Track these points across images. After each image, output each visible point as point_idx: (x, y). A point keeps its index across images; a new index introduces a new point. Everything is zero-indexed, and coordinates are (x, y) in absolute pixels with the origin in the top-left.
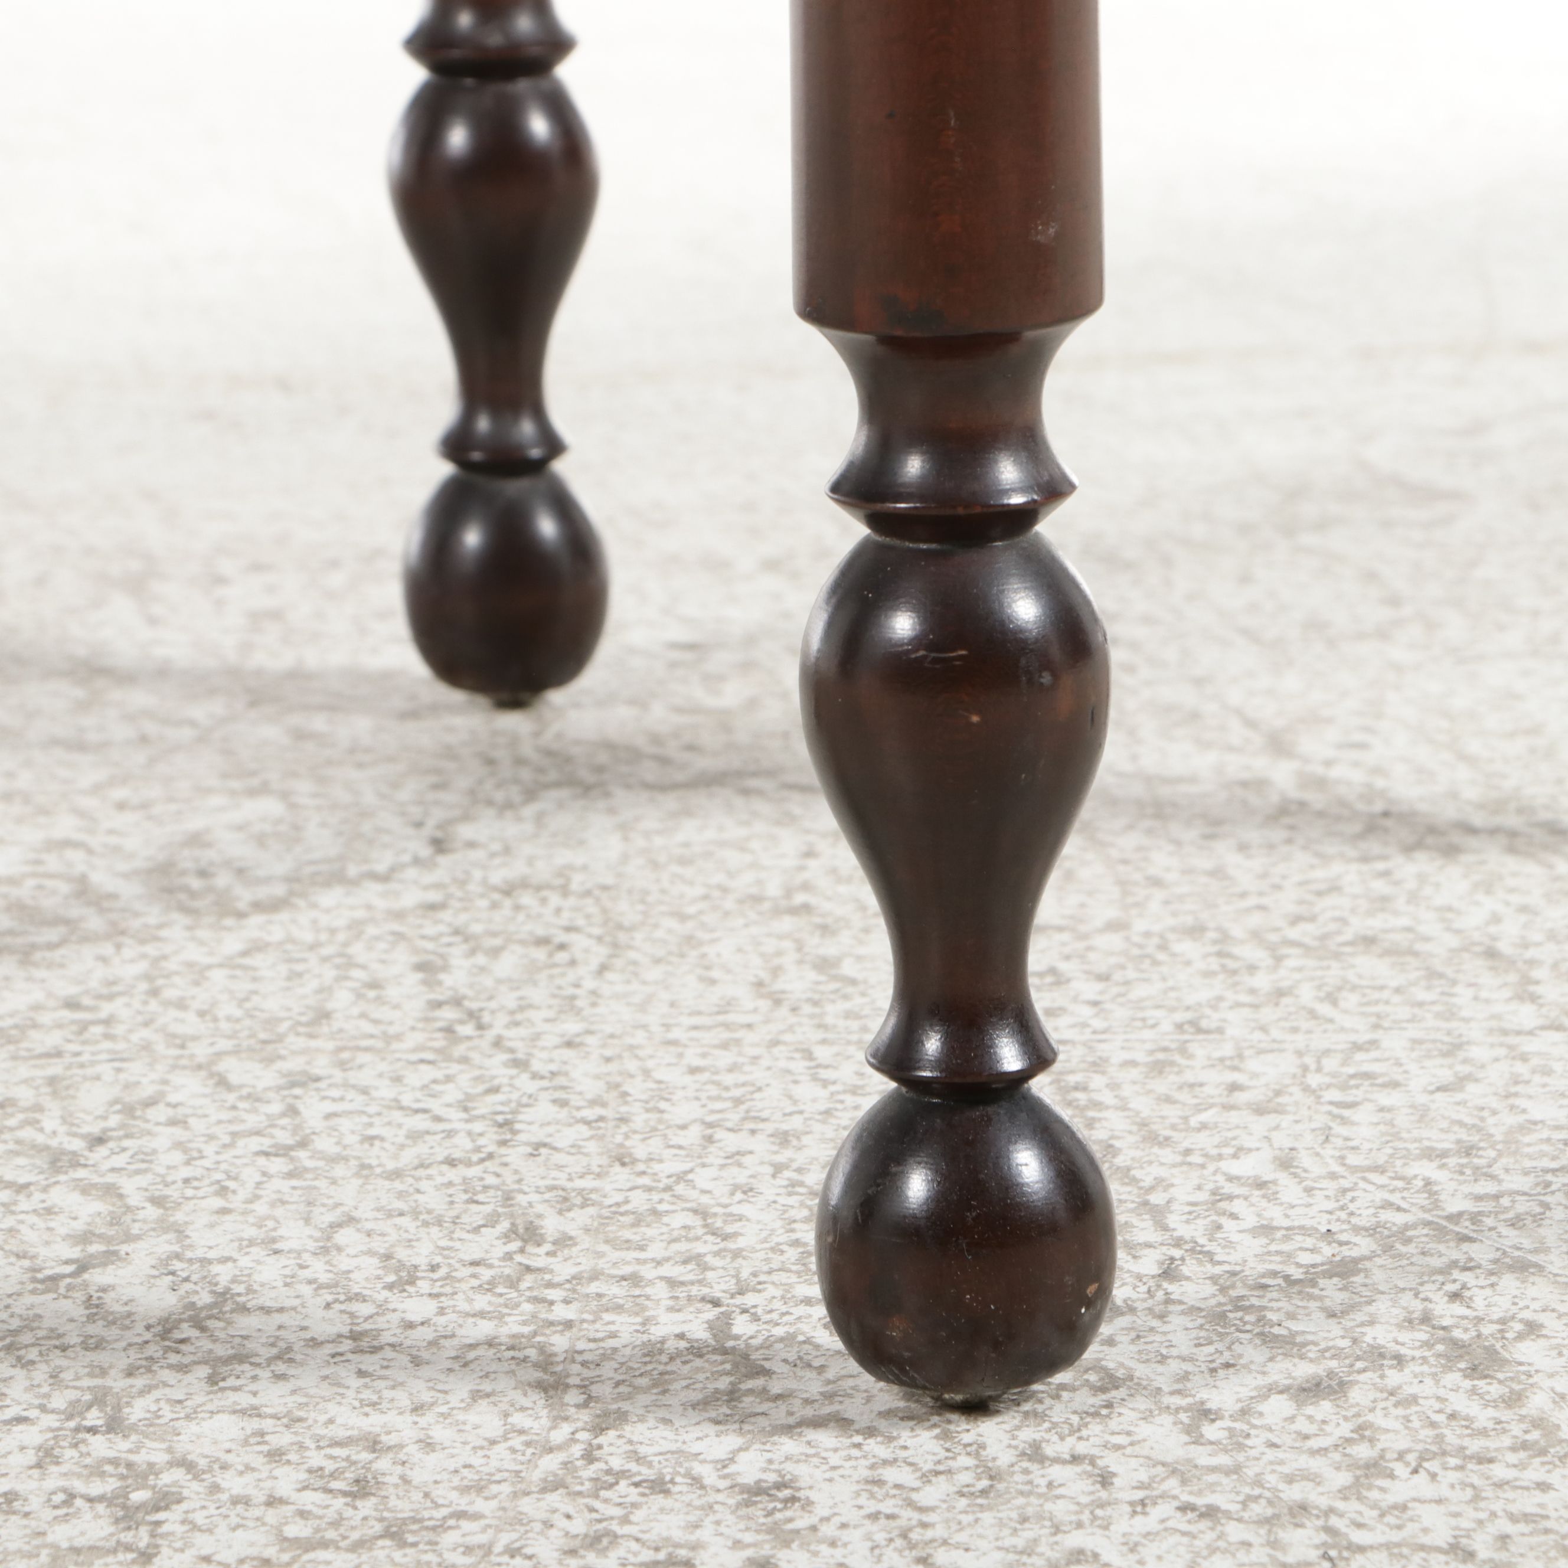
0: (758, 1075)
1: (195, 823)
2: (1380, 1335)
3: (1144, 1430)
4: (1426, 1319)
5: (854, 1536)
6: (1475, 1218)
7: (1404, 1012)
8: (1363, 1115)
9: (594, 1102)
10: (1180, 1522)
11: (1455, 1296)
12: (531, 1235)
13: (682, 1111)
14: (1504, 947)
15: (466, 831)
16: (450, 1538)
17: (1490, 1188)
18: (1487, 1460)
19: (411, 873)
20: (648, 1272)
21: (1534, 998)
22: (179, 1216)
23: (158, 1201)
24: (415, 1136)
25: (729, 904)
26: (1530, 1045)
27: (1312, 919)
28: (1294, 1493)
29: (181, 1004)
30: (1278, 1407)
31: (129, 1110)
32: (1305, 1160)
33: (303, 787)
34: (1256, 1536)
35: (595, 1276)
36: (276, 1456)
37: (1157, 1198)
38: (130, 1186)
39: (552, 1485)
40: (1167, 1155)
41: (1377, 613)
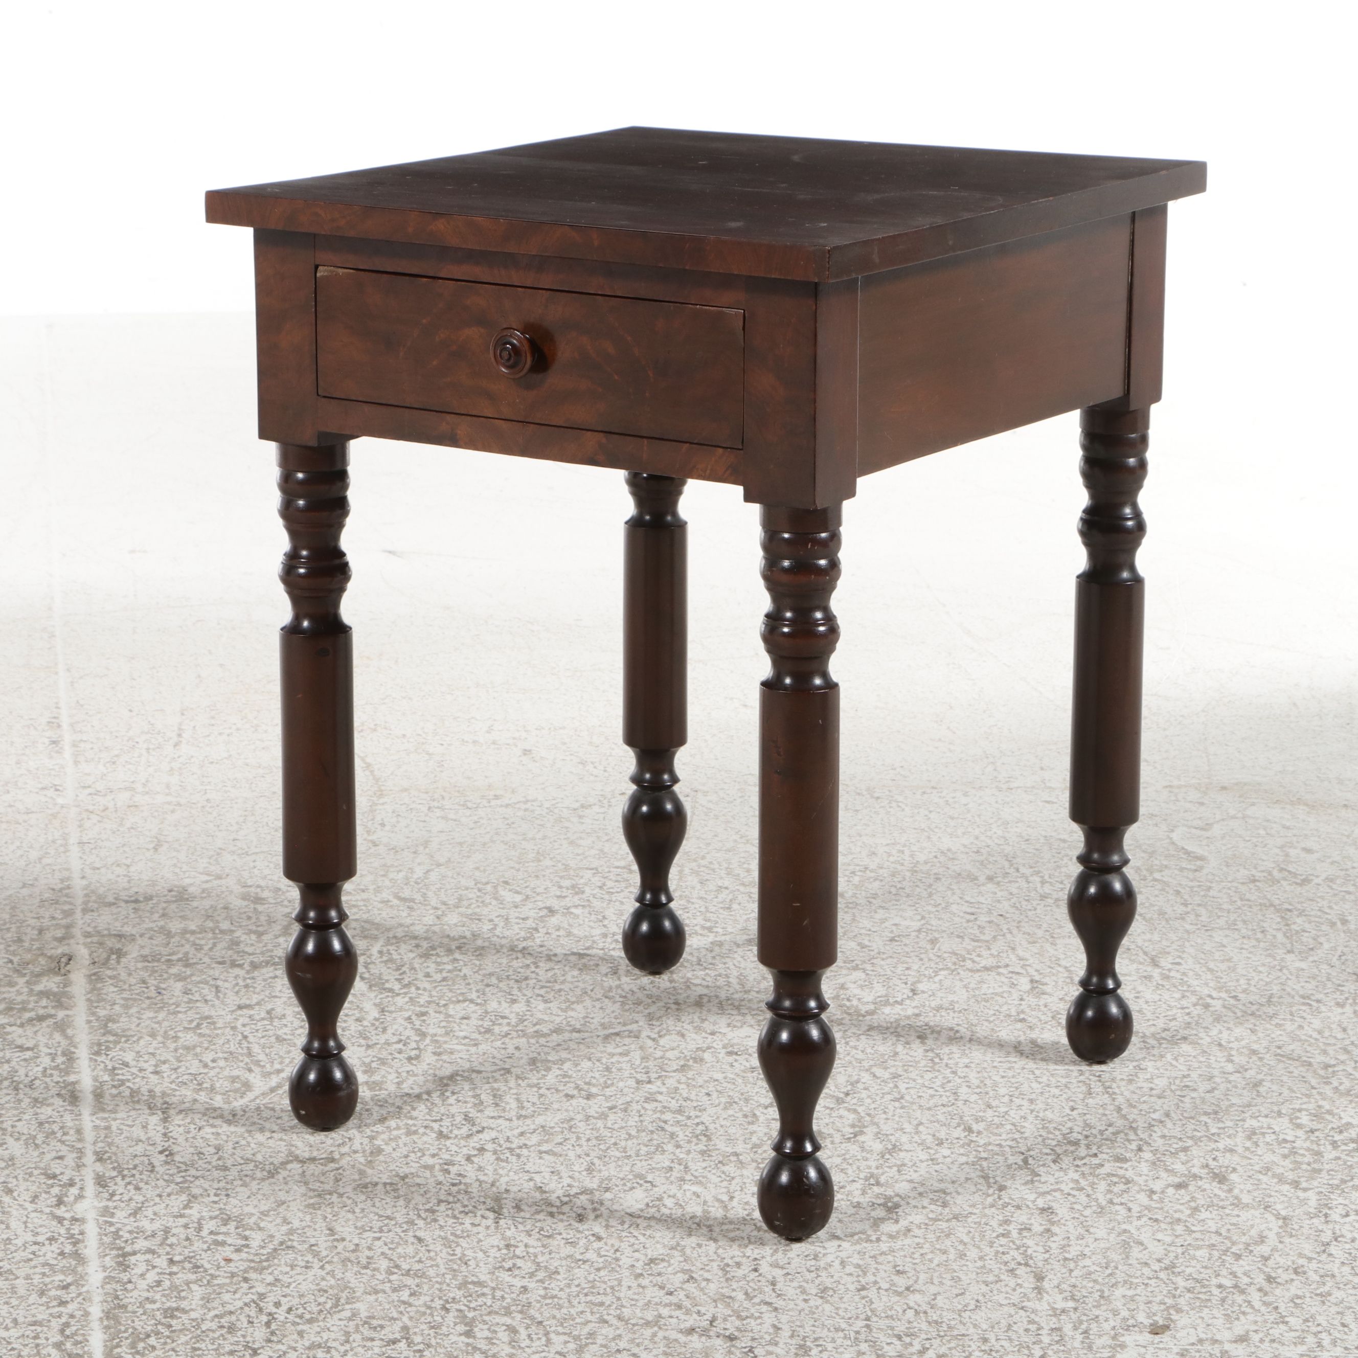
0: (1021, 1079)
1: (841, 981)
2: (1195, 1170)
3: (1138, 1196)
4: (1207, 1166)
5: (1069, 1223)
6: (1219, 1135)
7: (1196, 1065)
8: (1187, 1100)
9: (978, 1087)
10: (1149, 1223)
11: (1214, 1159)
12: (970, 1130)
13: (1003, 1091)
14: (1223, 1042)
15: (921, 987)
16: (970, 1220)
17: (1221, 1125)
18: (1223, 1208)
19: (908, 1002)
20: (1004, 1143)
21: (1232, 1061)
22: (876, 1120)
23: (869, 1115)
24: (932, 1096)
25: (1002, 1018)
26: (1232, 1078)
27: (1168, 1030)
28: (1177, 1215)
29: (855, 1048)
30: (1171, 1191)
31: (852, 1084)
32: (1173, 1115)
33: (868, 967)
34: (1168, 1227)
35: (990, 1144)
36: (921, 1194)
37: (1134, 1125)
38: (860, 1109)
39: (992, 1206)
40: (1136, 1111)
41: (1181, 909)
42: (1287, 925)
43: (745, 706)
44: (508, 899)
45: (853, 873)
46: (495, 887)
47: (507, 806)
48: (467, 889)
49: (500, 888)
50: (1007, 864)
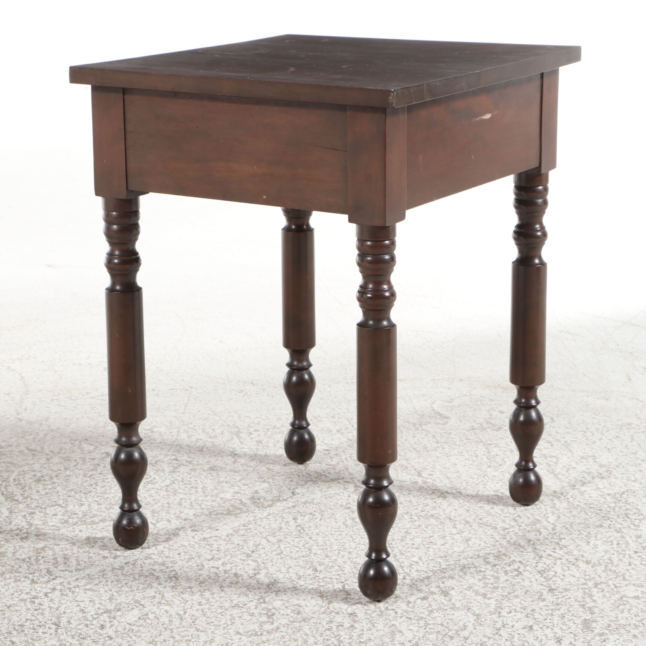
0: (345, 541)
1: (256, 489)
2: (433, 589)
3: (401, 605)
4: (439, 587)
5: (364, 621)
6: (446, 569)
7: (437, 530)
8: (431, 550)
9: (322, 546)
10: (406, 620)
11: (443, 583)
12: (316, 570)
13: (335, 547)
14: (452, 517)
15: (297, 491)
16: (311, 621)
17: (448, 563)
18: (446, 610)
19: (290, 499)
20: (333, 577)
21: (456, 528)
22: (267, 566)
23: (263, 563)
24: (298, 551)
25: (338, 507)
26: (455, 537)
27: (424, 511)
28: (421, 615)
29: (260, 526)
30: (419, 601)
31: (256, 546)
32: (423, 558)
33: (271, 481)
34: (416, 622)
35: (326, 578)
36: (286, 607)
37: (402, 565)
38: (259, 560)
39: (324, 613)
40: (404, 557)
41: (435, 445)
42: (489, 452)
43: (221, 342)
44: (86, 449)
45: (268, 430)
46: (80, 442)
47: (92, 398)
48: (65, 443)
49: (83, 443)
50: (348, 423)
